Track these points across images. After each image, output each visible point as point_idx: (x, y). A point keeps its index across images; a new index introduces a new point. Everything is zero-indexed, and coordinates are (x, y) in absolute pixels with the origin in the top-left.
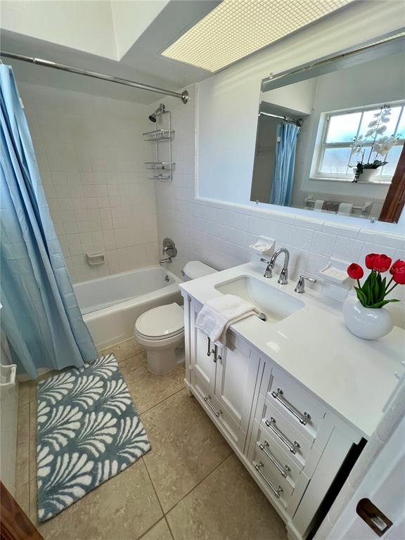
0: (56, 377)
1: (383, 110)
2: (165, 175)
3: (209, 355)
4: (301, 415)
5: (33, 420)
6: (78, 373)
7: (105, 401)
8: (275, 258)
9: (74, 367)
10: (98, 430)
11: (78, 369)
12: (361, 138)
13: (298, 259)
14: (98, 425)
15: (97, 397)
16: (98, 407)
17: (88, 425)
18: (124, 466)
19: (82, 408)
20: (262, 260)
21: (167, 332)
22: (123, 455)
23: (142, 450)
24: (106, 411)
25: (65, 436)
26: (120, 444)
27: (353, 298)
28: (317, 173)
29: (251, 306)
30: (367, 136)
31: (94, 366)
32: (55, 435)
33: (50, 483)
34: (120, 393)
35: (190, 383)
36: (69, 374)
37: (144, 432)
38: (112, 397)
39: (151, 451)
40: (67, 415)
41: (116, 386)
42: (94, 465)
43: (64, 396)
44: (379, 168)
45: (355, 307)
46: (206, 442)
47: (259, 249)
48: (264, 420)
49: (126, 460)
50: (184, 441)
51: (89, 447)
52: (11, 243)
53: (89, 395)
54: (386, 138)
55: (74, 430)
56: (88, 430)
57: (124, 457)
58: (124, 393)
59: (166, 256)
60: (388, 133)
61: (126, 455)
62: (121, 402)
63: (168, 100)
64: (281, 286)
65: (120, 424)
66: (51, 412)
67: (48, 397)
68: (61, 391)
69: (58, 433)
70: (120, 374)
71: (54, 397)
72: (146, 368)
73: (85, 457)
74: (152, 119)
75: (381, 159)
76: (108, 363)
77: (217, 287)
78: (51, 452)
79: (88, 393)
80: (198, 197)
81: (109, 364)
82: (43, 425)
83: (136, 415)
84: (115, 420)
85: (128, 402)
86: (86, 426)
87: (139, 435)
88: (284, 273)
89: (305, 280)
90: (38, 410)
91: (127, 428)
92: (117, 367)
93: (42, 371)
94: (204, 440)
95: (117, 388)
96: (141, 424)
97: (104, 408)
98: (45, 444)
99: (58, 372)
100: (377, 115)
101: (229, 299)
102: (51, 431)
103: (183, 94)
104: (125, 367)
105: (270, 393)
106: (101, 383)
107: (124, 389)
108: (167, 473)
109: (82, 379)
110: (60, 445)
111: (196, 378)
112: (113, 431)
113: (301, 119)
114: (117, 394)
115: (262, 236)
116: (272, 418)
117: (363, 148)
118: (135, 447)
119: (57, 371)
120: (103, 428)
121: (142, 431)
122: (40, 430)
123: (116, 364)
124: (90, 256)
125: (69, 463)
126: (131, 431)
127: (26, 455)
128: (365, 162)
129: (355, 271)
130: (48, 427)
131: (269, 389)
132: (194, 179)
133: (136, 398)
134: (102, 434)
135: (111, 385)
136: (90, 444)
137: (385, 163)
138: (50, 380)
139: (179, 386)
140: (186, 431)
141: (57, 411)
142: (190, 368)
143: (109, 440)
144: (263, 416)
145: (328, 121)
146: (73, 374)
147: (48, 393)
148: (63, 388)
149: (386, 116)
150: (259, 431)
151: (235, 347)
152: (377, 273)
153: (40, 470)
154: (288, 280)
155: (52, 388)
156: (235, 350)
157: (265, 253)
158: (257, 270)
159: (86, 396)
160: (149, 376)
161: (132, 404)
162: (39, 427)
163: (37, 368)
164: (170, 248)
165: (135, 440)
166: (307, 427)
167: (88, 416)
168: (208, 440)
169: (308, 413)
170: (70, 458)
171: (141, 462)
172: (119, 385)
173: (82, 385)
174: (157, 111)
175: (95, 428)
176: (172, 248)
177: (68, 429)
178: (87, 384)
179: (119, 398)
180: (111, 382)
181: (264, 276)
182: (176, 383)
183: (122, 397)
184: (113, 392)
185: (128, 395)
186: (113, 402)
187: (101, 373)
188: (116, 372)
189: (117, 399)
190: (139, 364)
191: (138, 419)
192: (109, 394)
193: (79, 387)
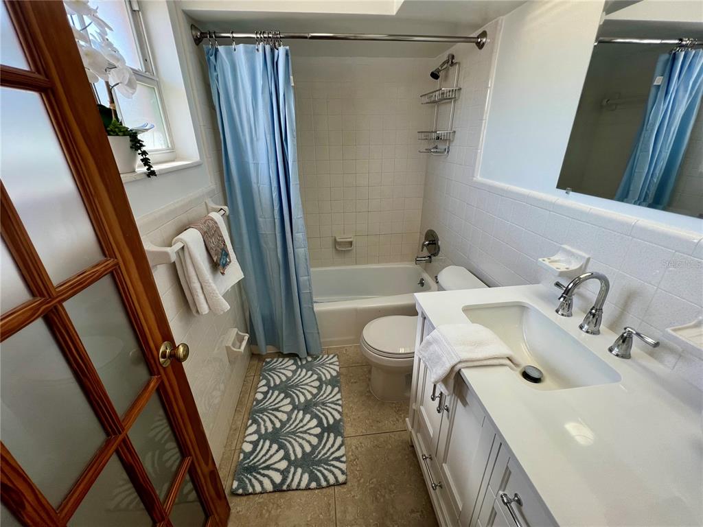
0: (280, 360)
2: (441, 146)
3: (433, 399)
5: (252, 394)
6: (300, 364)
7: (316, 405)
8: (576, 286)
9: (297, 356)
10: (301, 432)
11: (300, 359)
14: (302, 427)
15: (309, 397)
16: (307, 408)
17: (293, 423)
18: (313, 485)
19: (292, 402)
20: (558, 284)
22: (316, 471)
23: (336, 478)
24: (314, 416)
25: (272, 422)
26: (317, 459)
31: (316, 362)
32: (264, 417)
33: (248, 461)
34: (332, 403)
35: (413, 427)
36: (292, 362)
37: (344, 459)
38: (324, 404)
39: (345, 486)
40: (279, 402)
41: (330, 393)
42: (288, 467)
43: (281, 381)
46: (413, 515)
47: (554, 266)
49: (317, 480)
50: (387, 496)
51: (288, 444)
52: (265, 218)
53: (303, 391)
55: (280, 421)
56: (292, 427)
57: (316, 474)
58: (336, 404)
59: (426, 252)
61: (319, 474)
62: (331, 414)
63: (459, 49)
64: (582, 335)
65: (323, 437)
66: (267, 393)
67: (269, 377)
68: (280, 375)
69: (267, 416)
70: (338, 382)
71: (274, 379)
72: (368, 385)
73: (282, 453)
74: (435, 76)
76: (330, 364)
78: (257, 432)
79: (302, 388)
80: (478, 177)
81: (331, 366)
82: (259, 402)
83: (342, 435)
84: (318, 430)
85: (338, 417)
86: (291, 422)
87: (337, 459)
88: (594, 315)
89: (635, 338)
90: (259, 386)
91: (329, 445)
92: (337, 372)
93: (271, 349)
95: (331, 396)
96: (343, 448)
97: (312, 411)
98: (255, 421)
99: (284, 356)
102: (262, 411)
103: (478, 38)
104: (346, 375)
106: (317, 384)
107: (338, 400)
108: (356, 523)
109: (302, 371)
110: (266, 429)
111: (420, 425)
112: (315, 441)
114: (329, 403)
115: (565, 246)
118: (331, 471)
119: (282, 353)
120: (305, 432)
121: (342, 457)
122: (255, 406)
123: (337, 368)
124: (338, 240)
125: (268, 450)
126: (332, 450)
127: (239, 423)
130: (261, 406)
131: (503, 487)
132: (476, 153)
133: (347, 416)
134: (303, 439)
135: (326, 389)
136: (290, 442)
138: (275, 360)
139: (400, 425)
140: (393, 486)
141: (272, 394)
142: (414, 407)
143: (308, 449)
146: (295, 363)
147: (270, 373)
148: (283, 374)
153: (245, 443)
154: (601, 328)
155: (274, 369)
157: (565, 275)
158: (545, 298)
159: (299, 391)
160: (368, 397)
161: (340, 420)
162: (255, 403)
163: (267, 344)
164: (432, 243)
165: (332, 462)
167: (296, 412)
168: (418, 514)
170: (270, 447)
171: (331, 490)
172: (333, 394)
173: (299, 378)
174: (444, 64)
175: (299, 428)
176: (435, 244)
177: (276, 417)
178: (304, 379)
179: (329, 407)
180: (327, 386)
181: (557, 311)
182: (398, 420)
183: (333, 409)
184: (325, 398)
185: (339, 408)
186: (323, 409)
187: (321, 373)
188: (335, 377)
189: (327, 408)
190: (362, 378)
191: (343, 441)
192: (321, 398)
193: (296, 378)
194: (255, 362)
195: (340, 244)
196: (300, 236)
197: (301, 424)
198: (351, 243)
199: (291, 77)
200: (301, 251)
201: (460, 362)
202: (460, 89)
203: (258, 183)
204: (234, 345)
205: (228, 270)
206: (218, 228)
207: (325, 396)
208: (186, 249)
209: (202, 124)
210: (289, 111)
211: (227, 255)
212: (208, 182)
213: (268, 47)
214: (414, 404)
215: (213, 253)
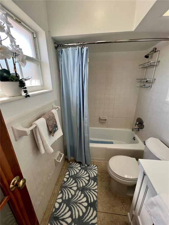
0: (75, 163)
5: (63, 178)
6: (82, 167)
7: (87, 189)
9: (82, 163)
11: (83, 165)
14: (80, 200)
15: (84, 184)
16: (83, 190)
19: (77, 186)
24: (85, 196)
25: (68, 194)
26: (84, 221)
31: (88, 168)
32: (66, 191)
33: (56, 213)
36: (79, 165)
38: (90, 190)
40: (72, 184)
41: (93, 185)
42: (71, 222)
43: (74, 174)
51: (73, 209)
52: (74, 111)
53: (82, 181)
55: (71, 194)
56: (76, 199)
58: (95, 191)
59: (137, 127)
63: (160, 44)
66: (68, 178)
67: (70, 171)
68: (74, 171)
69: (67, 191)
70: (96, 179)
71: (72, 172)
72: (109, 184)
73: (70, 213)
74: (147, 57)
76: (94, 169)
78: (62, 198)
81: (94, 171)
82: (65, 182)
83: (96, 210)
84: (86, 204)
85: (95, 199)
86: (76, 196)
90: (66, 174)
91: (90, 215)
92: (97, 174)
93: (72, 158)
96: (96, 218)
97: (85, 193)
98: (62, 192)
99: (77, 162)
102: (66, 187)
104: (100, 176)
106: (88, 178)
107: (96, 189)
109: (83, 171)
110: (65, 197)
112: (84, 210)
114: (92, 190)
120: (80, 204)
124: (101, 118)
125: (65, 210)
126: (91, 218)
127: (56, 191)
130: (65, 184)
133: (99, 199)
134: (80, 207)
135: (91, 182)
138: (73, 163)
141: (70, 180)
143: (81, 213)
146: (80, 166)
147: (71, 169)
148: (75, 170)
153: (56, 203)
155: (73, 168)
159: (81, 180)
160: (109, 191)
161: (96, 201)
162: (63, 183)
163: (71, 156)
164: (140, 124)
167: (78, 191)
170: (66, 208)
172: (94, 185)
173: (81, 174)
174: (151, 52)
175: (78, 201)
176: (142, 124)
177: (70, 192)
178: (83, 175)
179: (92, 192)
180: (92, 180)
183: (94, 194)
184: (91, 187)
185: (96, 194)
186: (89, 193)
187: (90, 173)
188: (95, 176)
189: (91, 192)
190: (107, 179)
191: (97, 214)
192: (89, 186)
193: (80, 174)
194: (66, 163)
195: (102, 120)
196: (86, 119)
197: (79, 199)
198: (106, 120)
199: (88, 59)
200: (86, 125)
202: (159, 61)
203: (72, 98)
204: (57, 159)
205: (56, 133)
206: (54, 116)
207: (91, 186)
208: (37, 127)
209: (54, 77)
210: (86, 71)
211: (57, 127)
212: (55, 97)
213: (80, 48)
215: (50, 127)
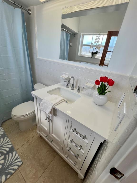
1: (98, 36)
3: (46, 120)
4: (83, 136)
8: (70, 80)
12: (93, 43)
13: (77, 80)
18: (9, 176)
20: (65, 81)
21: (28, 113)
22: (8, 171)
23: (18, 166)
26: (6, 167)
27: (96, 92)
28: (81, 54)
29: (62, 98)
30: (94, 43)
35: (39, 132)
37: (19, 157)
38: (1, 146)
39: (23, 165)
44: (98, 54)
45: (97, 95)
47: (63, 77)
48: (69, 140)
50: (38, 155)
54: (99, 44)
57: (9, 172)
58: (8, 143)
60: (100, 43)
62: (6, 147)
64: (72, 90)
65: (6, 157)
72: (19, 129)
75: (98, 51)
77: (48, 92)
80: (38, 57)
87: (16, 159)
88: (73, 86)
89: (80, 88)
94: (46, 152)
95: (4, 142)
96: (17, 154)
100: (97, 37)
101: (54, 96)
104: (8, 131)
105: (71, 130)
107: (8, 141)
108: (31, 172)
111: (42, 129)
113: (75, 35)
115: (64, 73)
116: (72, 139)
117: (93, 47)
118: (14, 166)
121: (17, 157)
123: (3, 131)
128: (94, 52)
129: (97, 82)
131: (71, 129)
133: (14, 143)
135: (1, 141)
137: (99, 52)
139: (35, 134)
140: (39, 151)
142: (39, 126)
144: (69, 139)
145: (83, 37)
149: (99, 38)
150: (67, 144)
151: (57, 115)
152: (104, 83)
154: (74, 88)
156: (57, 116)
157: (66, 79)
158: (64, 85)
166: (85, 140)
168: (48, 152)
169: (85, 134)
171: (18, 171)
172: (5, 140)
181: (66, 87)
182: (33, 133)
183: (7, 145)
184: (1, 144)
185: (10, 143)
186: (2, 148)
188: (3, 134)
190: (15, 128)
191: (16, 152)
201: (54, 105)
214: (39, 125)
